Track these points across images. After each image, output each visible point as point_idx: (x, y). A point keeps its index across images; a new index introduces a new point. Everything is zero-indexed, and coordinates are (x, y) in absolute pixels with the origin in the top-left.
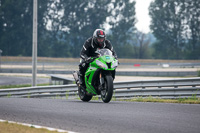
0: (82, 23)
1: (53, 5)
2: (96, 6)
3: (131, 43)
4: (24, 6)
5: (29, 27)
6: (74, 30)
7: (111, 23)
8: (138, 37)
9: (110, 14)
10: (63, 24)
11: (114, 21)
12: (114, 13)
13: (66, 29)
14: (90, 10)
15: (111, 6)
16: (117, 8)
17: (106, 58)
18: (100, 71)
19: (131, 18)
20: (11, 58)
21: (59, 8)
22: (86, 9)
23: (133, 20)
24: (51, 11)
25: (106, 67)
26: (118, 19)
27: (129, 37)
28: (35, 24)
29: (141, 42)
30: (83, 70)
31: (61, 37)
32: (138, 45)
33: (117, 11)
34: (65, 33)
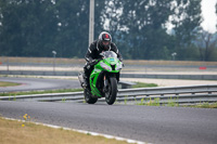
0: (142, 22)
1: (111, 3)
2: (157, 4)
3: (196, 43)
4: (80, 4)
5: (85, 26)
6: (134, 30)
7: (173, 23)
8: (203, 37)
9: (173, 13)
10: (122, 24)
11: (177, 20)
12: (177, 11)
13: (125, 29)
14: (151, 8)
15: (175, 3)
16: (181, 5)
17: (110, 61)
18: (105, 73)
19: (196, 16)
20: (66, 60)
21: (118, 6)
22: (147, 7)
23: (199, 19)
24: (109, 10)
25: (110, 70)
26: (182, 18)
27: (194, 38)
28: (92, 24)
29: (207, 43)
30: (88, 72)
31: (119, 37)
32: (204, 46)
33: (181, 9)
34: (124, 33)
